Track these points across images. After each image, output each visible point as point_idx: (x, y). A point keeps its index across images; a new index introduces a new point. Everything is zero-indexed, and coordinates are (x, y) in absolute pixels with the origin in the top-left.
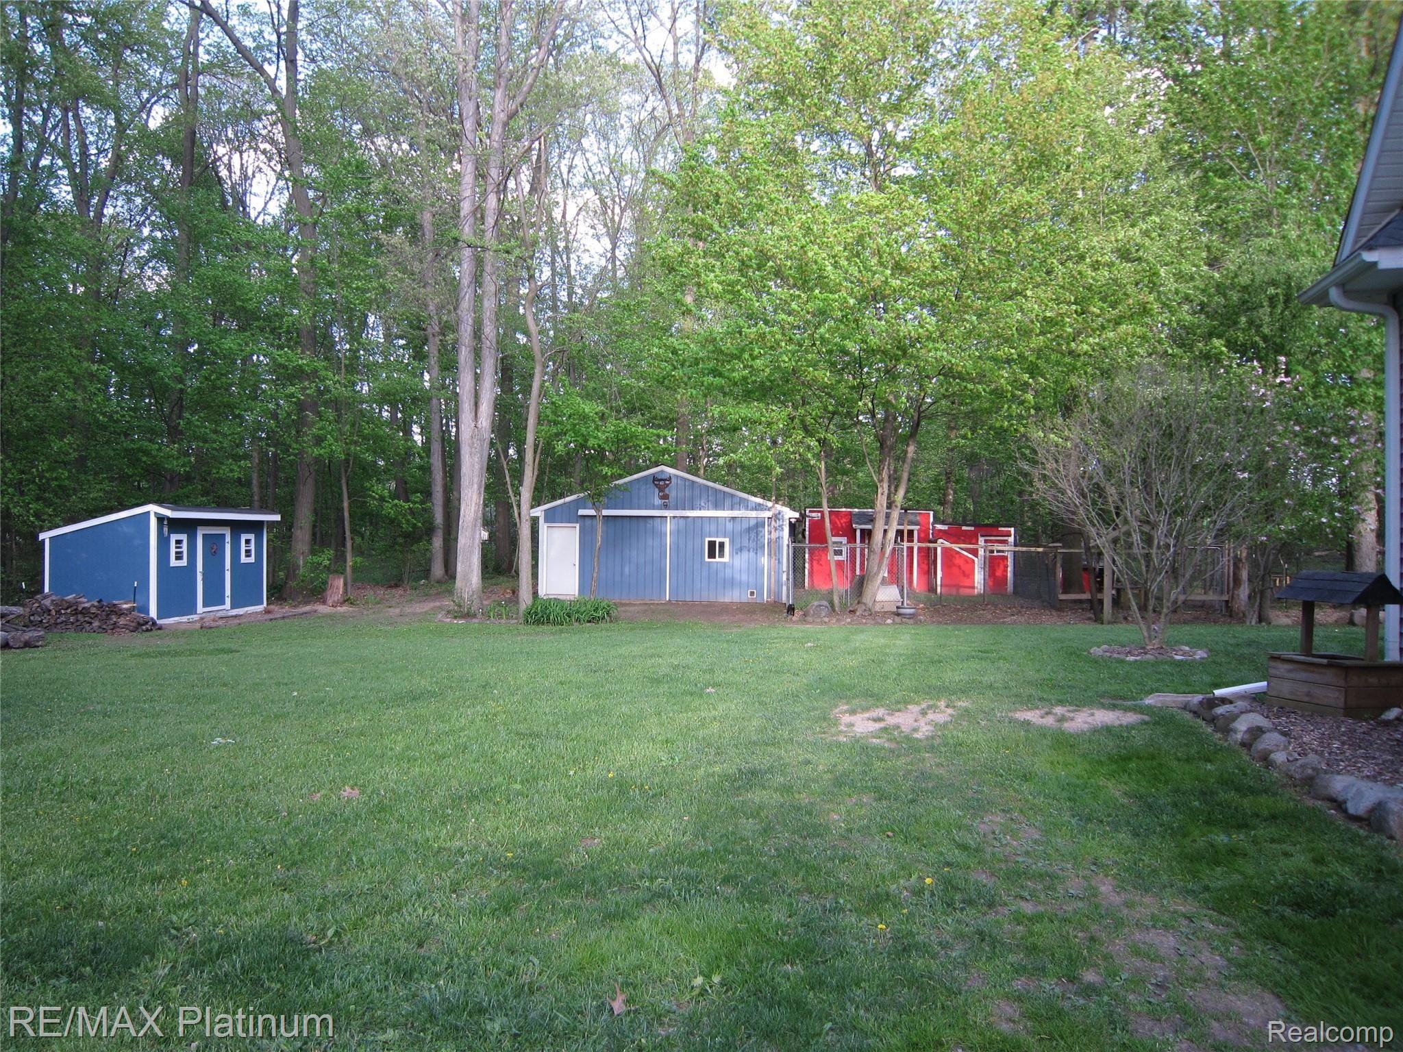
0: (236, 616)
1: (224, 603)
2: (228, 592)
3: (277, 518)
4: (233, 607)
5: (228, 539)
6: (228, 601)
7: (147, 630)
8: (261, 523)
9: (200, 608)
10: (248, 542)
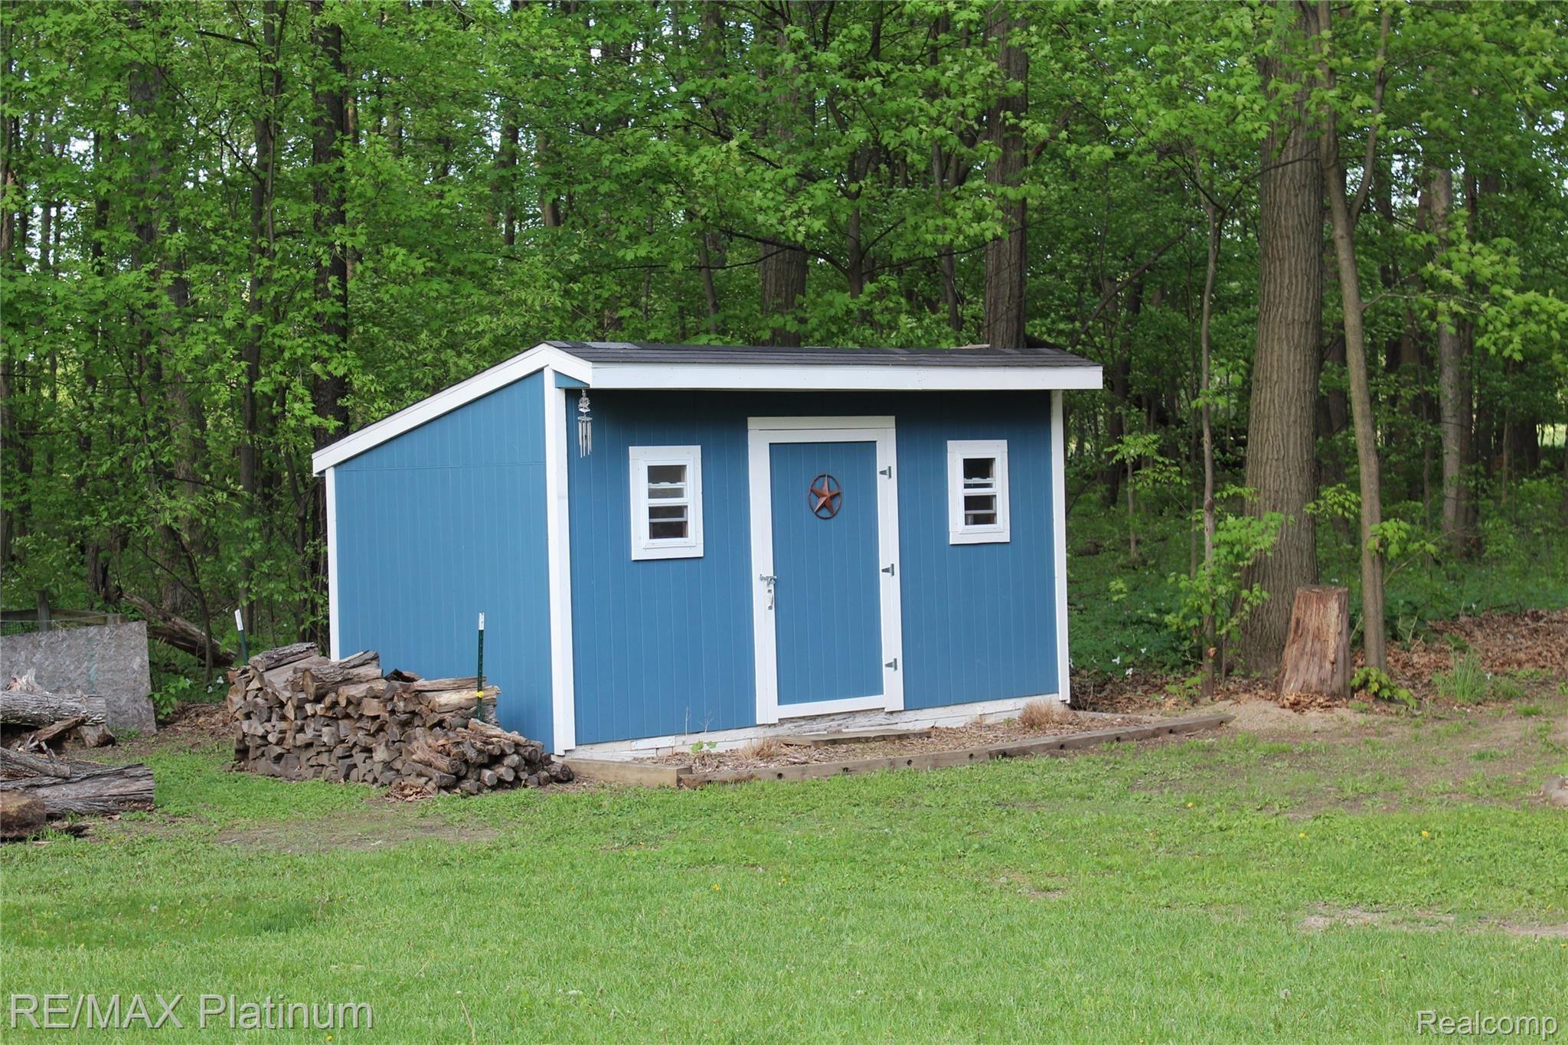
0: (926, 735)
1: (876, 688)
2: (891, 645)
3: (1090, 378)
4: (914, 701)
5: (887, 456)
6: (893, 681)
7: (500, 784)
8: (1041, 399)
9: (767, 705)
10: (978, 468)
